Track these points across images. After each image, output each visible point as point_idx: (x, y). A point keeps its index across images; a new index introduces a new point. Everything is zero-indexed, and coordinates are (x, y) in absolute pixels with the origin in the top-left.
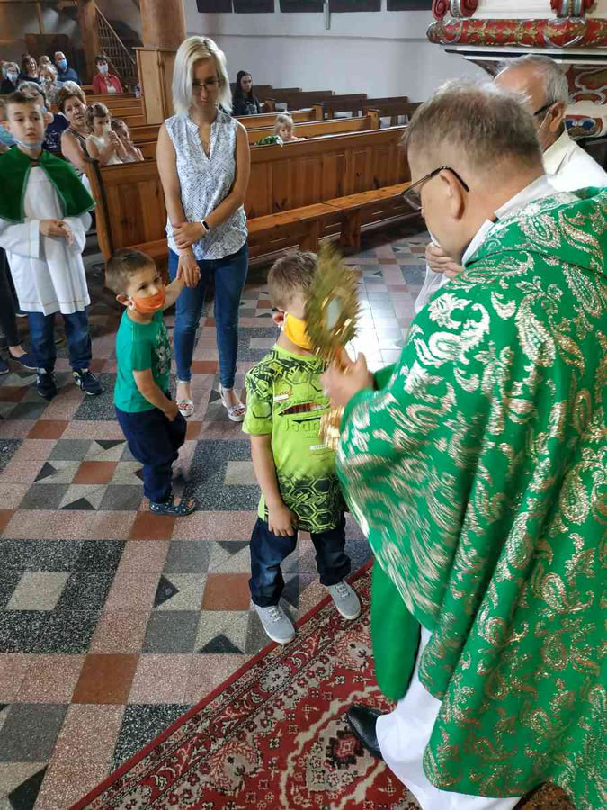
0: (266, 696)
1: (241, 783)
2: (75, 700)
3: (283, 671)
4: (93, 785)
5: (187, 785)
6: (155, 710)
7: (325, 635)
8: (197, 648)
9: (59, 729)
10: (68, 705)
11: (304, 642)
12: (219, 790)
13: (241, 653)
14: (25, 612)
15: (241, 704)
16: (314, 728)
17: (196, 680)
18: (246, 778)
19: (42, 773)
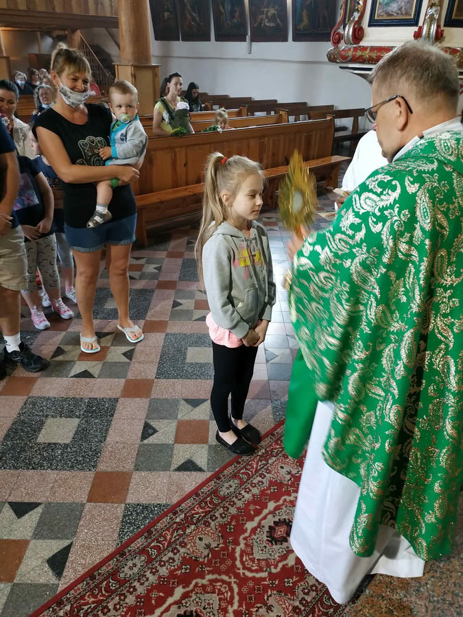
0: (224, 499)
1: (208, 554)
2: (89, 500)
3: (234, 483)
4: (106, 554)
5: (171, 555)
6: (146, 507)
7: (262, 460)
8: (172, 468)
9: (80, 519)
10: (84, 504)
11: (248, 464)
12: (193, 558)
13: (204, 471)
14: (49, 444)
15: (206, 503)
16: (257, 519)
17: (174, 488)
18: (212, 550)
19: (69, 547)
